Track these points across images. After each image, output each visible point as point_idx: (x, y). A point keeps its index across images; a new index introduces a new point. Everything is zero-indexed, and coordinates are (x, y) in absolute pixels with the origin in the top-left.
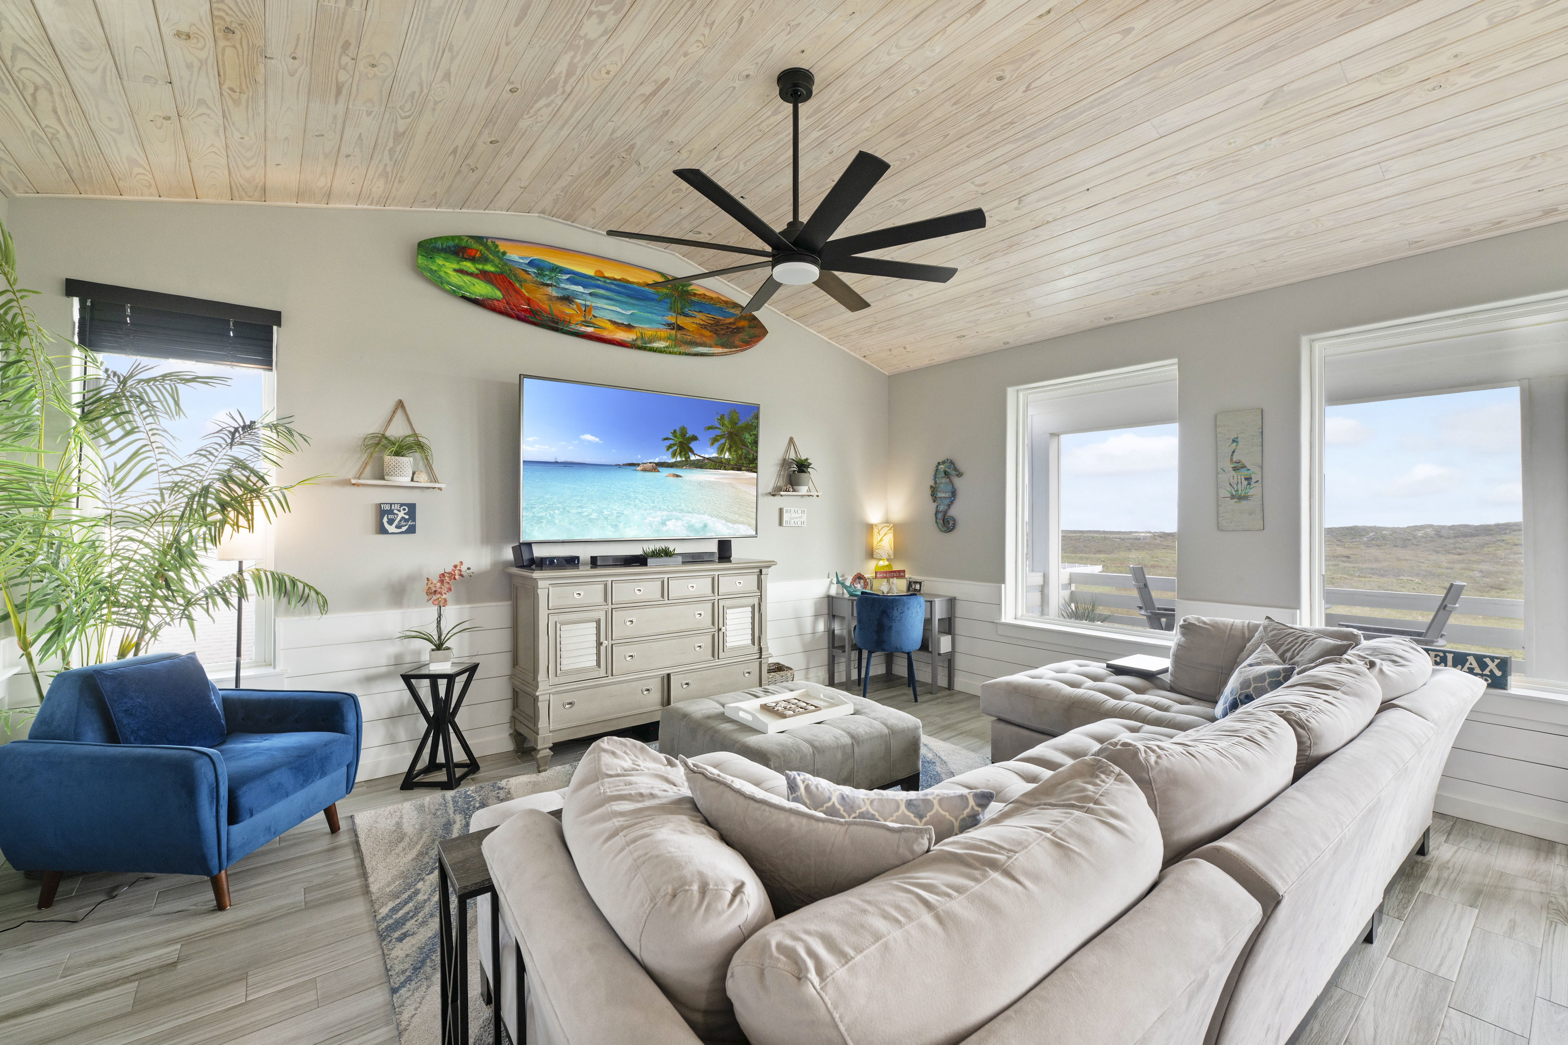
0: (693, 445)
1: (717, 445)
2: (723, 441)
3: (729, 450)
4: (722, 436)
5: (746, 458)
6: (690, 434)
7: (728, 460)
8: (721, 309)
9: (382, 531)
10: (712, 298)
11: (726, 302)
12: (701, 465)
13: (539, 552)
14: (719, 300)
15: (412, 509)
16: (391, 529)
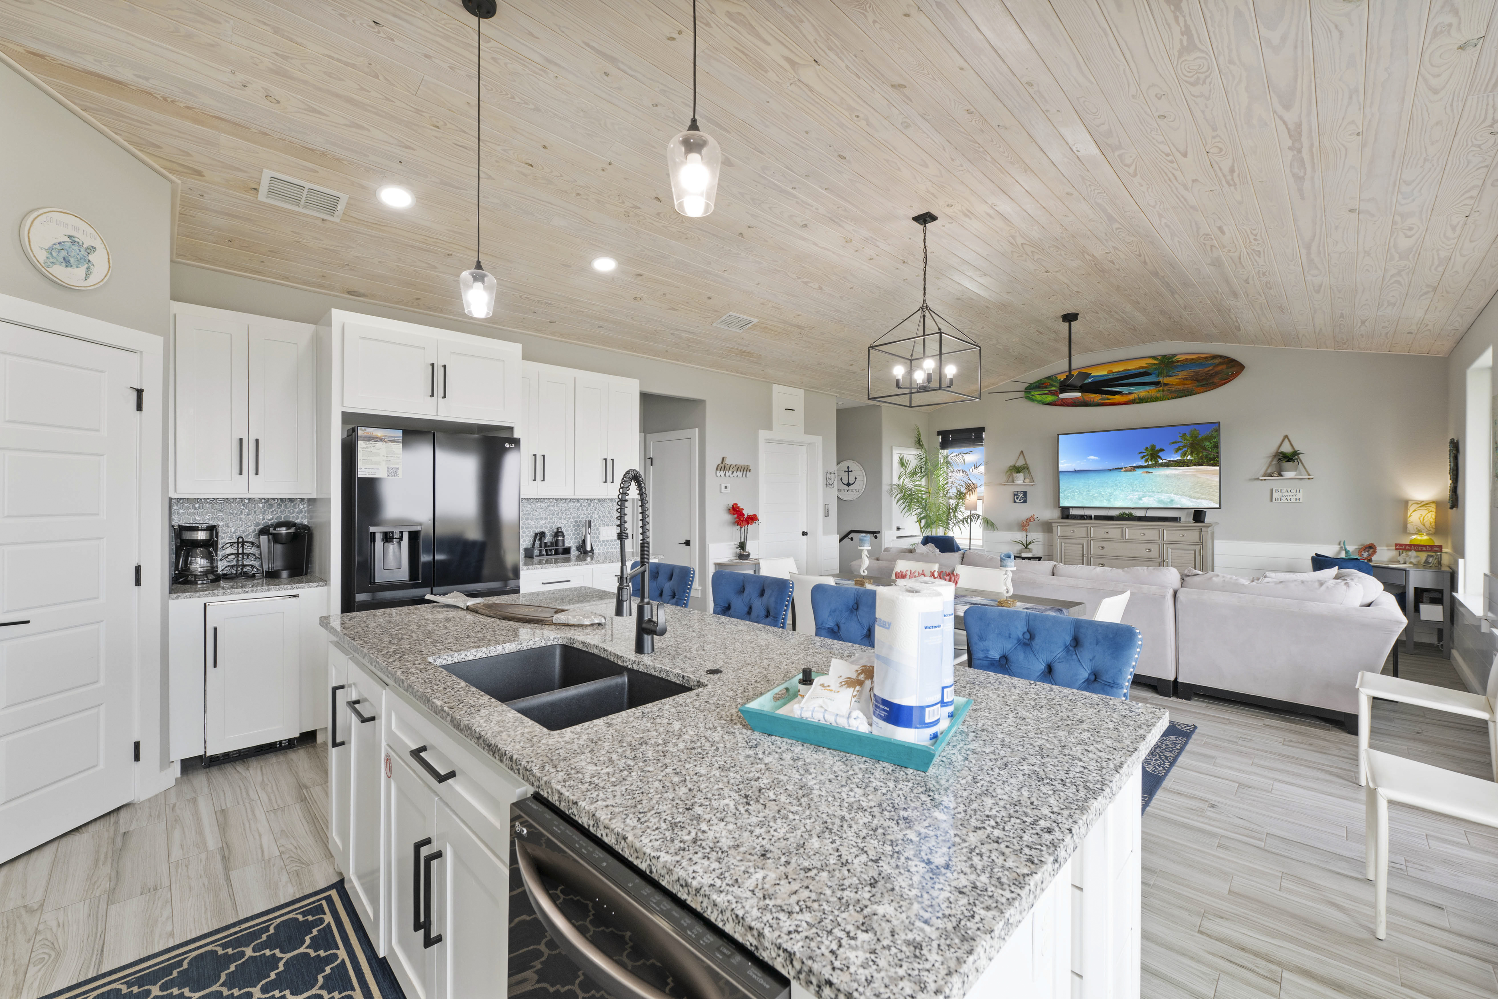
0: (1160, 454)
1: (1180, 452)
2: (1186, 449)
3: (1191, 454)
4: (1184, 447)
5: (1206, 458)
6: (1158, 448)
7: (1191, 461)
8: (1201, 364)
9: (1015, 502)
10: (1193, 359)
11: (1206, 358)
12: (1168, 465)
13: (1073, 512)
14: (1199, 359)
15: (1025, 493)
16: (1017, 501)
